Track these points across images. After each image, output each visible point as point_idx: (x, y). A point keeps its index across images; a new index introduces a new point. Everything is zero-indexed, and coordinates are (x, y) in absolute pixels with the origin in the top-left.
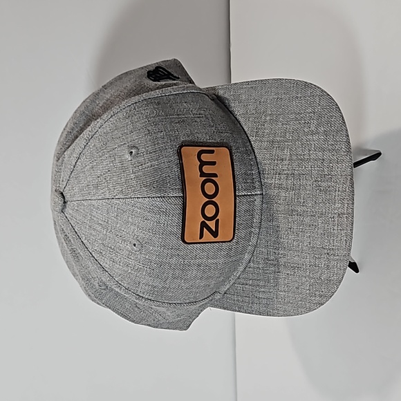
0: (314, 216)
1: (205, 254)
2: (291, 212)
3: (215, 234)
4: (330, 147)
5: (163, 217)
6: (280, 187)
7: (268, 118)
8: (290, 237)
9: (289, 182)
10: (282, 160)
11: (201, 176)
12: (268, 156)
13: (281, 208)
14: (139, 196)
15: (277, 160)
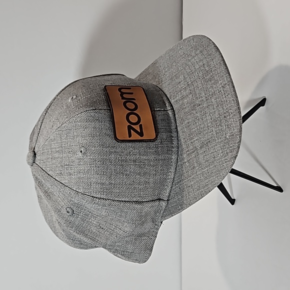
1: (137, 151)
3: (141, 134)
11: (122, 99)
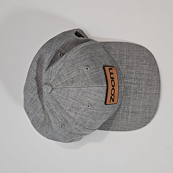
0: (146, 94)
2: (136, 93)
3: (113, 101)
4: (151, 70)
5: (101, 95)
6: (131, 83)
7: (125, 57)
8: (135, 102)
9: (135, 81)
10: (132, 73)
11: (111, 78)
12: (126, 71)
13: (132, 91)
14: (94, 86)
15: (130, 73)
